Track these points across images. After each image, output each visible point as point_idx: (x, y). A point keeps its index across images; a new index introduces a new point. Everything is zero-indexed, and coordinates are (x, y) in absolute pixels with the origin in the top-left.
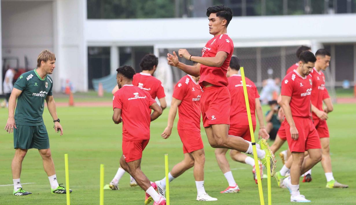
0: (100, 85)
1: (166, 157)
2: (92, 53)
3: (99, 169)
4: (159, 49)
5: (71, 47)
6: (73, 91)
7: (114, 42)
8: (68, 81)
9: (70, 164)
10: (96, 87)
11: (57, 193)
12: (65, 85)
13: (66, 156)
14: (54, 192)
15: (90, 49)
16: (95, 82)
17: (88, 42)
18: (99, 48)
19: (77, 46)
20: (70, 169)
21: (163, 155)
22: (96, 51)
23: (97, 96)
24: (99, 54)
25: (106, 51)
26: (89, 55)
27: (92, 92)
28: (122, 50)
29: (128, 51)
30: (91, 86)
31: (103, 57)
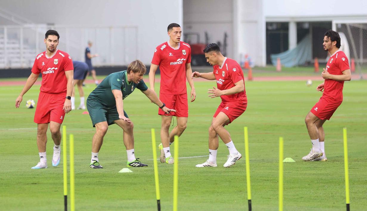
0: (279, 60)
1: (345, 131)
2: (270, 28)
3: (278, 143)
4: (337, 25)
5: (251, 22)
6: (252, 66)
7: (293, 18)
8: (246, 56)
9: (249, 137)
10: (274, 62)
11: (132, 166)
12: (244, 60)
13: (246, 129)
14: (130, 164)
15: (268, 24)
16: (273, 57)
17: (267, 18)
18: (277, 23)
19: (256, 22)
20: (249, 142)
21: (341, 129)
22: (274, 27)
23: (275, 71)
24: (277, 29)
25: (284, 26)
26: (267, 30)
27: (269, 67)
28: (300, 25)
29: (306, 26)
30: (269, 61)
31: (282, 32)
